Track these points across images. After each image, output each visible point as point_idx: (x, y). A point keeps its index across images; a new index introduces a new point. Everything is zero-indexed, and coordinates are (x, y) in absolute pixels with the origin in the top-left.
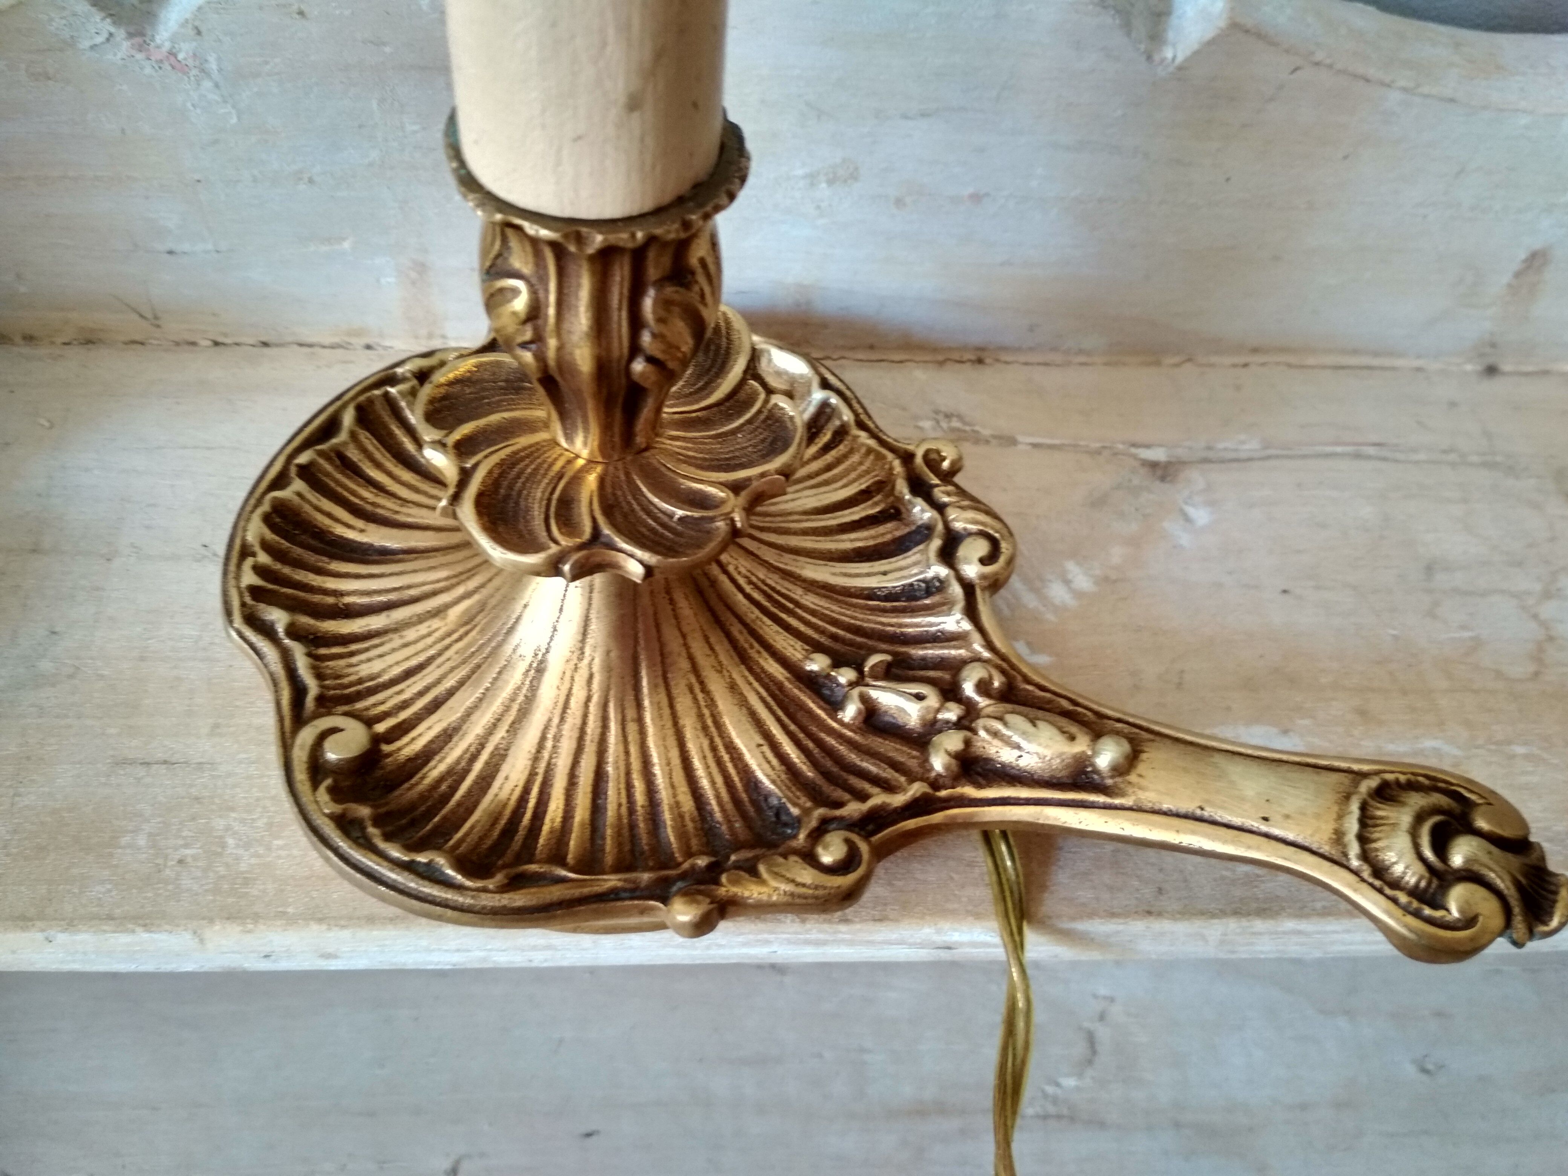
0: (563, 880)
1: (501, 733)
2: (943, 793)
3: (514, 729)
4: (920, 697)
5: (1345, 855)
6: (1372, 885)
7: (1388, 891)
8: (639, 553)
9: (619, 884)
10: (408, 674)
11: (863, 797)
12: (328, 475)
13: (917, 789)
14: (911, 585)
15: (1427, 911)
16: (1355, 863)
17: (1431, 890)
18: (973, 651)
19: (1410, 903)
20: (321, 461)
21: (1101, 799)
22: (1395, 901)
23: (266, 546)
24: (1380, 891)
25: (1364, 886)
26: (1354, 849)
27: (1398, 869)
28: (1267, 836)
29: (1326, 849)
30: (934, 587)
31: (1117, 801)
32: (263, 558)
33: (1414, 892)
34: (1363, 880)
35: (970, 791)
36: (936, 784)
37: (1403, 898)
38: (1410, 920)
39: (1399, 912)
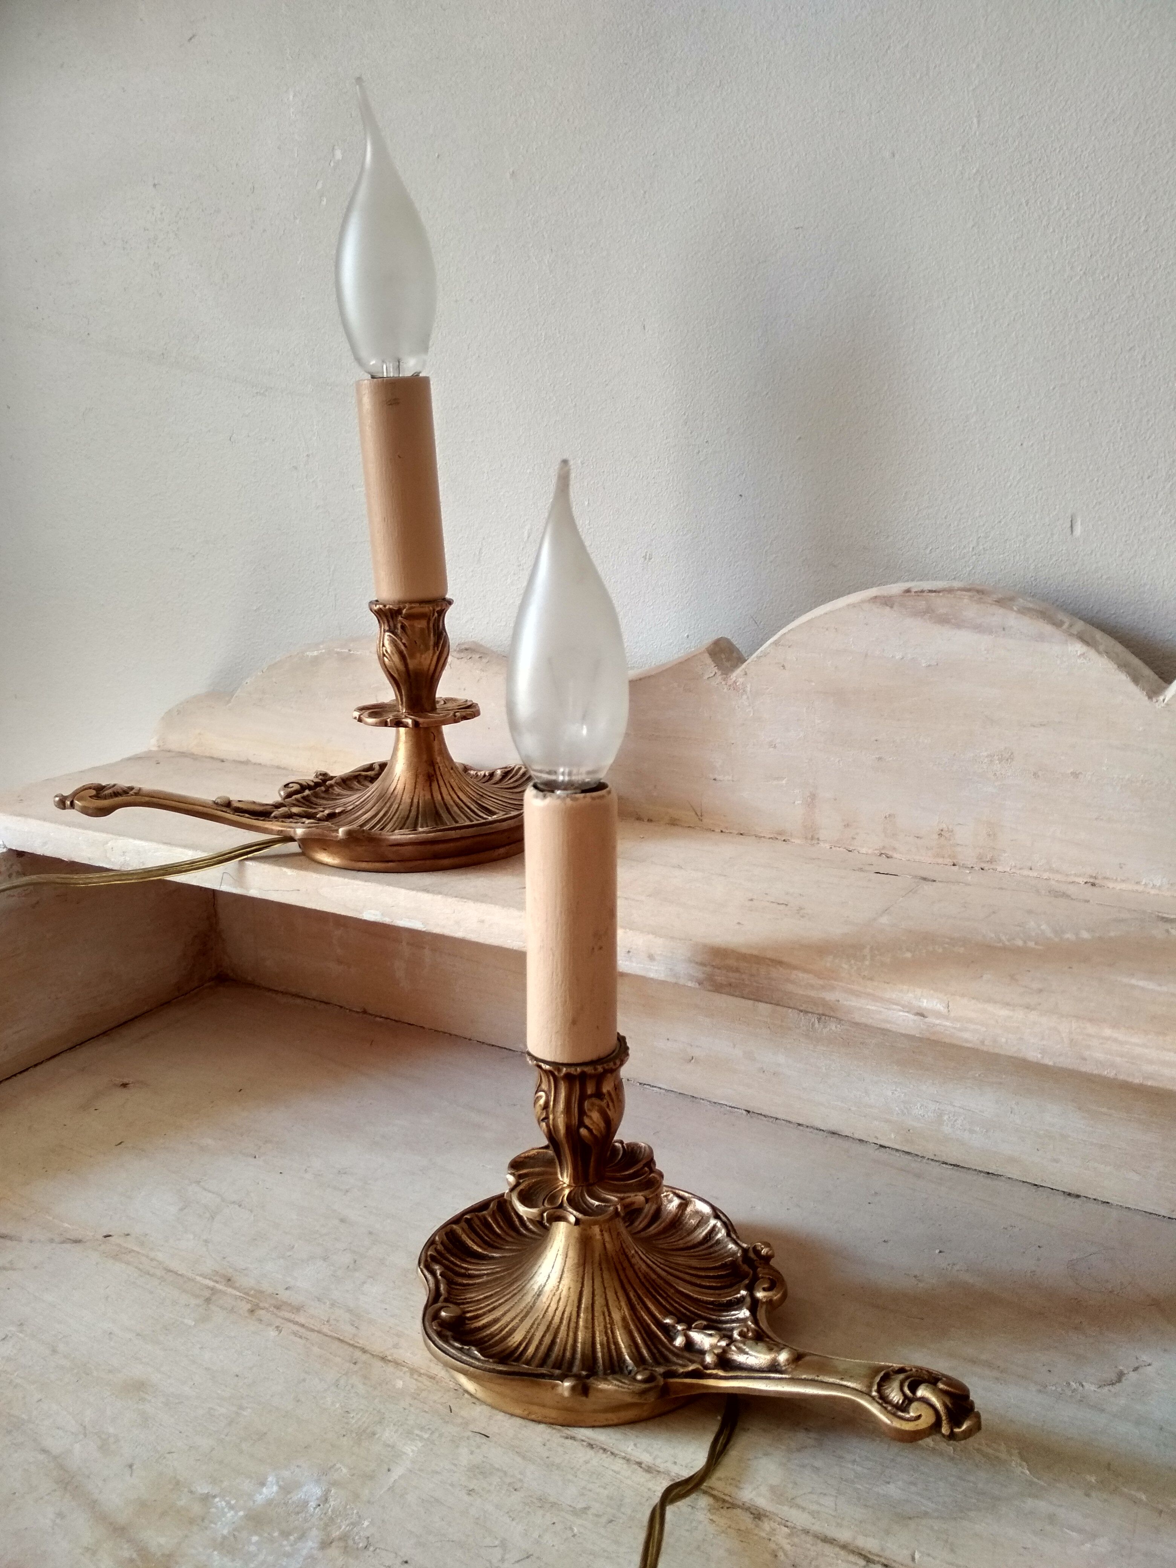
0: (523, 1367)
1: (517, 1320)
2: (709, 1372)
3: (522, 1321)
4: (711, 1335)
8: (575, 1212)
9: (546, 1373)
21: (777, 1375)
28: (841, 1385)
31: (784, 1376)
35: (721, 1373)
36: (706, 1367)
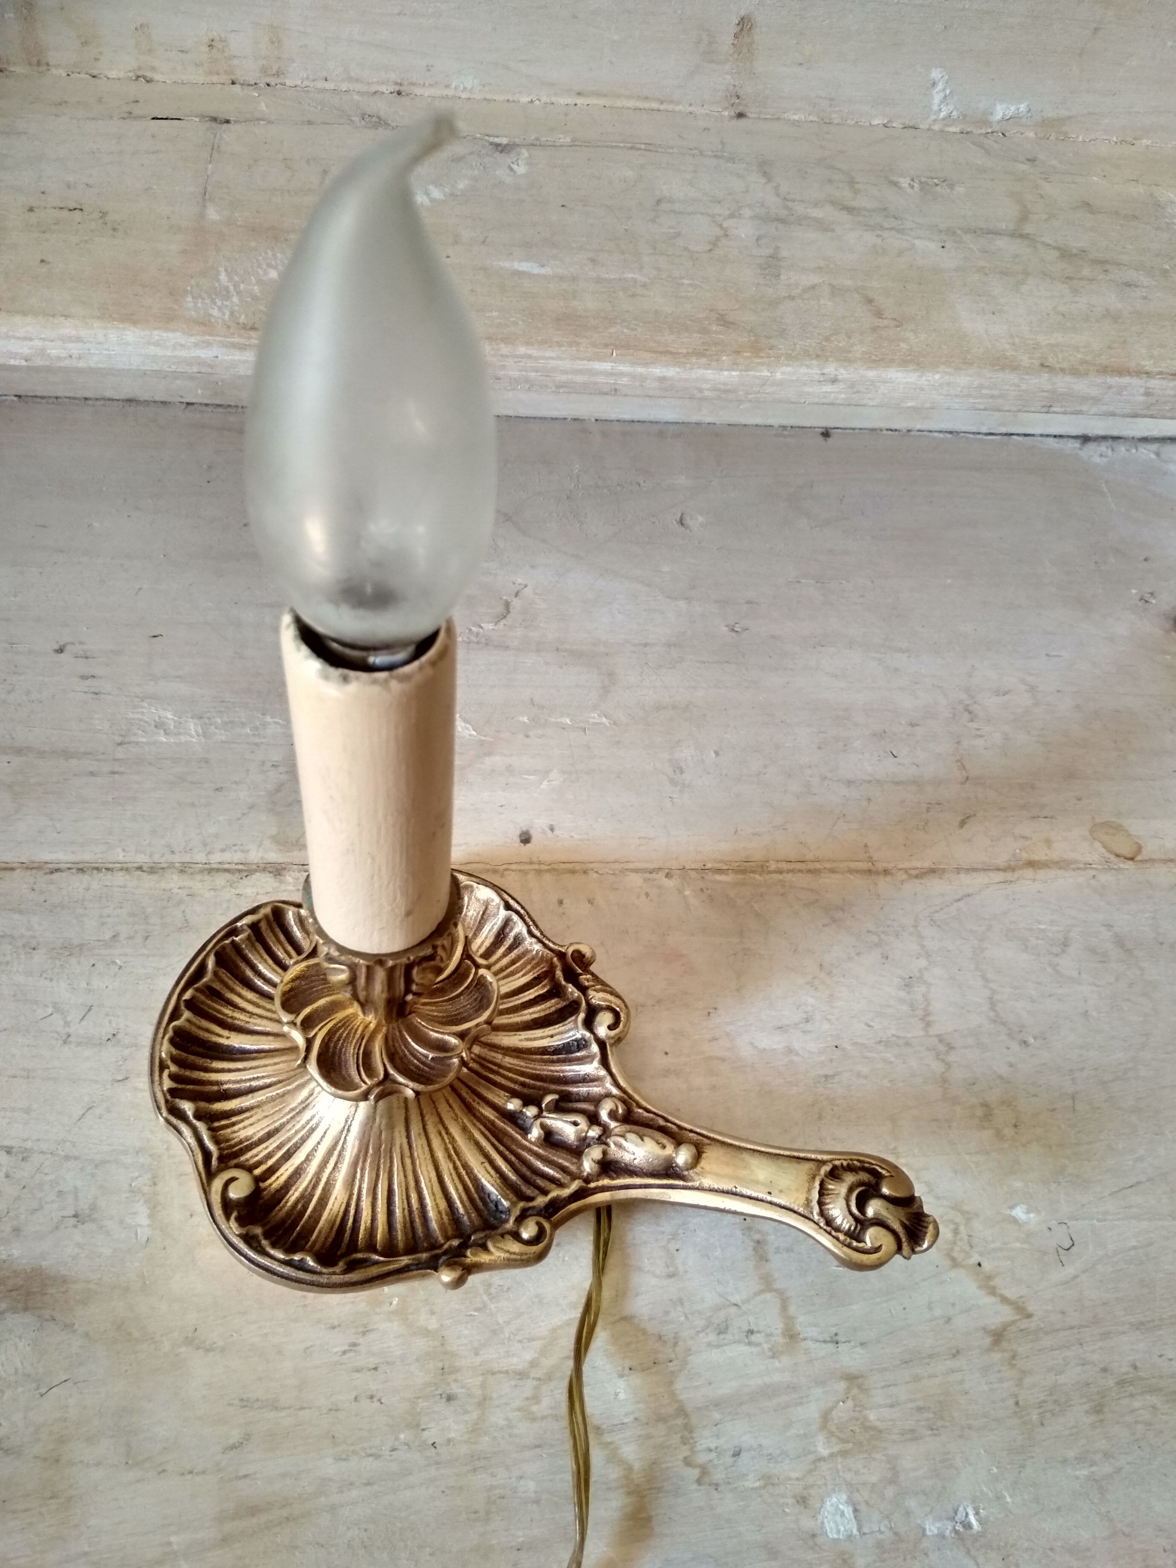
0: (377, 1263)
1: (330, 1170)
2: (592, 1185)
3: (338, 1167)
4: (575, 1124)
5: (812, 1213)
6: (825, 1230)
7: (833, 1233)
8: (411, 1083)
9: (410, 1262)
10: (269, 1135)
11: (545, 1193)
12: (203, 1003)
13: (575, 1186)
14: (568, 1043)
15: (855, 1244)
16: (816, 1217)
17: (857, 1231)
18: (606, 1088)
19: (846, 1240)
20: (198, 995)
21: (681, 1183)
22: (837, 1239)
23: (174, 1059)
24: (830, 1233)
25: (822, 1231)
26: (816, 1209)
27: (838, 1221)
28: (771, 1203)
29: (801, 1210)
30: (581, 1044)
31: (690, 1184)
32: (173, 1068)
33: (848, 1234)
34: (821, 1228)
35: (606, 1182)
36: (587, 1180)
37: (842, 1237)
38: (845, 1249)
39: (840, 1245)
